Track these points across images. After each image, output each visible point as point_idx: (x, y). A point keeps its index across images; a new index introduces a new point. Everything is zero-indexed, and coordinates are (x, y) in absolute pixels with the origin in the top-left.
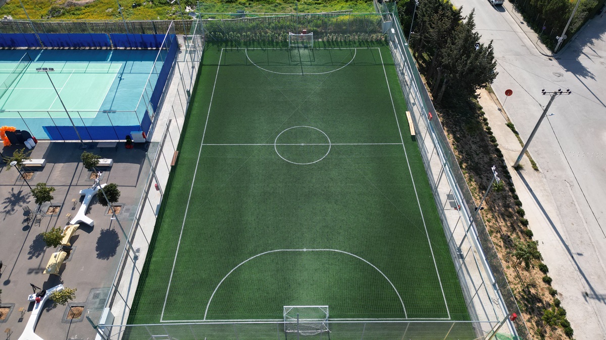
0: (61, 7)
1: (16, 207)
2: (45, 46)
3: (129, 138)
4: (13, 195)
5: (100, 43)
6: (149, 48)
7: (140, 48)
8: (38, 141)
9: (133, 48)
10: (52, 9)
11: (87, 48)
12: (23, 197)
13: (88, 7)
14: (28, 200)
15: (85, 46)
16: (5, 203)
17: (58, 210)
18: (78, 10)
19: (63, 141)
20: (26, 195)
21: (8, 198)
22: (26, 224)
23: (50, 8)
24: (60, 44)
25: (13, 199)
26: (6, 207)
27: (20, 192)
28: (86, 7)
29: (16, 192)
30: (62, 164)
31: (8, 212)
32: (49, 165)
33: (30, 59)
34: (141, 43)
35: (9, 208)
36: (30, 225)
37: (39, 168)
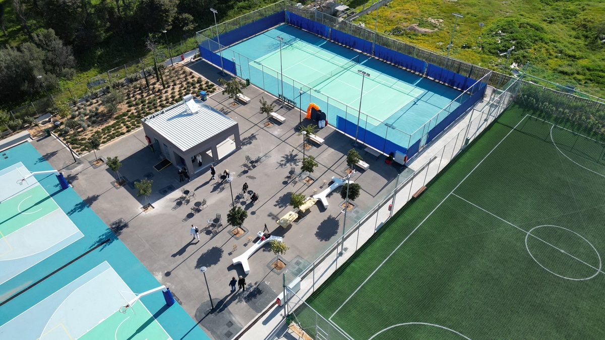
0: (404, 28)
1: (288, 165)
2: (375, 55)
3: (392, 155)
4: (291, 155)
5: (416, 68)
6: (455, 88)
7: (447, 84)
8: (328, 125)
9: (441, 82)
10: (396, 28)
11: (404, 68)
12: (296, 160)
13: (425, 35)
14: (297, 164)
15: (403, 66)
16: (283, 157)
17: (311, 182)
18: (415, 35)
19: (343, 133)
20: (299, 159)
21: (287, 155)
22: (286, 180)
23: (395, 27)
24: (386, 57)
25: (289, 157)
26: (282, 161)
27: (296, 155)
28: (423, 35)
29: (294, 154)
30: (333, 150)
31: (281, 165)
32: (325, 146)
33: (358, 61)
34: (450, 80)
35: (283, 162)
36: (289, 182)
37: (317, 145)
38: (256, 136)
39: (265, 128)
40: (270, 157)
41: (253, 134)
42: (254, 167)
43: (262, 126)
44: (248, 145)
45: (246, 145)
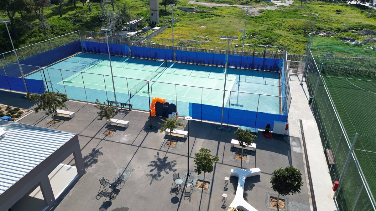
1: (163, 173)
2: (177, 60)
3: (268, 127)
4: (159, 159)
5: (217, 62)
6: (255, 69)
8: (178, 117)
12: (169, 163)
14: (174, 168)
16: (151, 165)
17: (207, 186)
19: (200, 121)
20: (172, 162)
21: (154, 162)
22: (174, 195)
23: (179, 42)
25: (158, 163)
26: (152, 171)
27: (165, 158)
28: (203, 44)
29: (162, 156)
30: (203, 140)
31: (154, 177)
32: (191, 139)
33: (167, 65)
35: (155, 172)
36: (179, 196)
37: (182, 140)
38: (100, 151)
39: (107, 138)
40: (133, 170)
41: (94, 149)
42: (117, 192)
43: (102, 136)
44: (94, 166)
45: (90, 165)
